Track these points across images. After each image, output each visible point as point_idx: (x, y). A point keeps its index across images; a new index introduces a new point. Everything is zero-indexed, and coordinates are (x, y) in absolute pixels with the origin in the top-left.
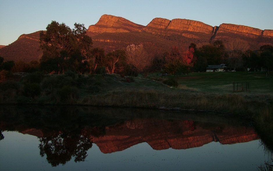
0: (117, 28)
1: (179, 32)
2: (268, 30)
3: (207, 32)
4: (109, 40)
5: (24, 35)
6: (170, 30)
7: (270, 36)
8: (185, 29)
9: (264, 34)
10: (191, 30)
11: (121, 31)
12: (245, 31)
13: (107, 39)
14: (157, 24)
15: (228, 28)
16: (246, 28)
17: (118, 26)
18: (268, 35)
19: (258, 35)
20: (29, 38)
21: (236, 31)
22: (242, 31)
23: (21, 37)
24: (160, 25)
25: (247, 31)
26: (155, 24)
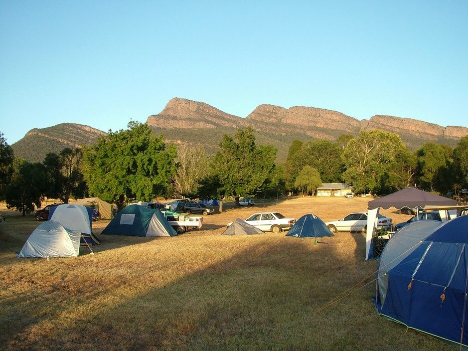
0: (195, 121)
1: (301, 129)
2: (452, 126)
3: (349, 129)
4: (181, 140)
5: (35, 130)
6: (286, 125)
7: (456, 137)
8: (312, 124)
9: (447, 133)
10: (322, 126)
11: (202, 125)
12: (414, 128)
13: (177, 139)
14: (264, 115)
15: (385, 123)
16: (415, 122)
17: (198, 117)
18: (454, 135)
19: (436, 134)
20: (43, 135)
21: (398, 128)
22: (409, 127)
23: (31, 133)
24: (269, 117)
25: (418, 129)
26: (260, 114)
